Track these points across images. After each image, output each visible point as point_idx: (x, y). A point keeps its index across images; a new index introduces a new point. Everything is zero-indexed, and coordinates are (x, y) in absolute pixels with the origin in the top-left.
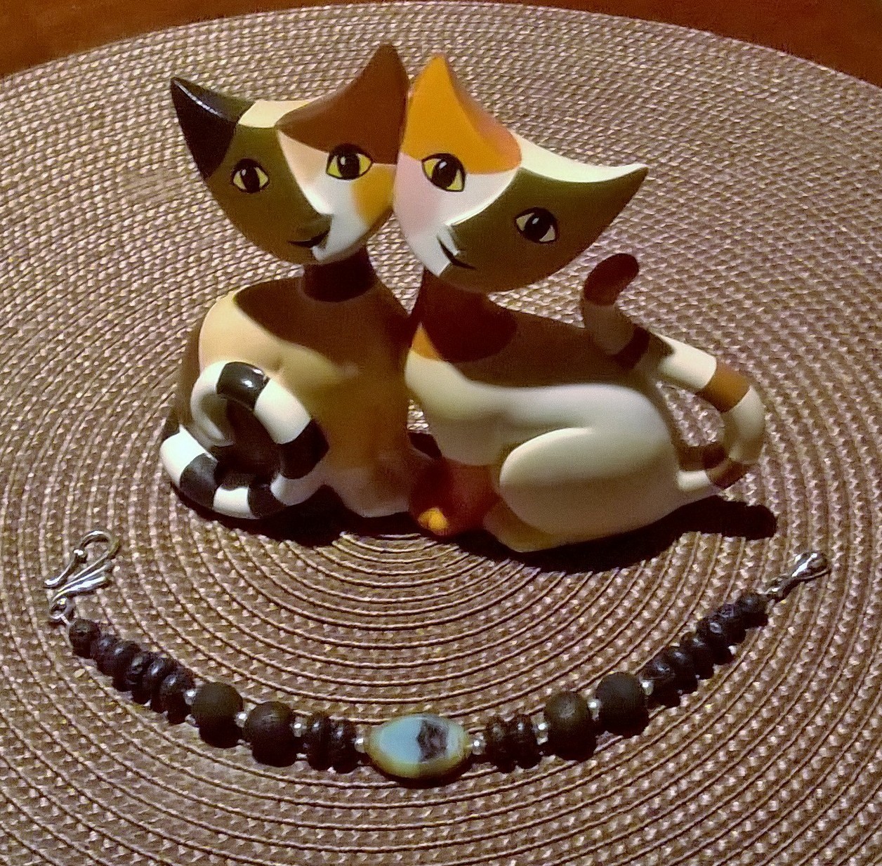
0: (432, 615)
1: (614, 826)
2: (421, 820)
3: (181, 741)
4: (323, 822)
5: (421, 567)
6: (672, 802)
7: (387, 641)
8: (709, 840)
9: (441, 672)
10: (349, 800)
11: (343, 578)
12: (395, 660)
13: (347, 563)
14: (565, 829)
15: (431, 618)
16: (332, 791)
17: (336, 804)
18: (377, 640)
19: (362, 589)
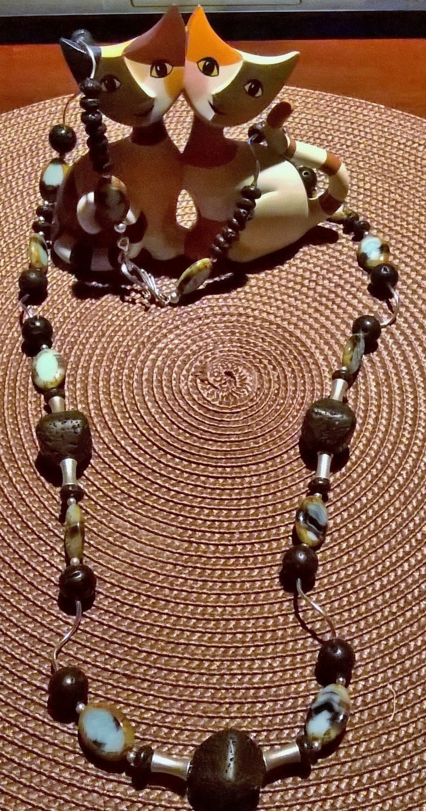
0: (251, 458)
1: (357, 581)
2: (253, 577)
3: (119, 530)
4: (201, 577)
5: (243, 430)
6: (388, 568)
7: (227, 473)
8: (409, 590)
9: (258, 492)
10: (213, 565)
11: (200, 436)
12: (233, 485)
13: (202, 427)
14: (332, 583)
15: (250, 461)
16: (204, 559)
17: (207, 567)
18: (222, 473)
19: (210, 442)
